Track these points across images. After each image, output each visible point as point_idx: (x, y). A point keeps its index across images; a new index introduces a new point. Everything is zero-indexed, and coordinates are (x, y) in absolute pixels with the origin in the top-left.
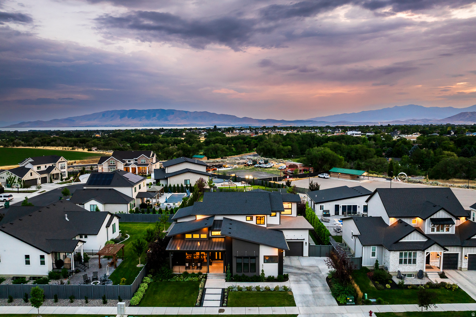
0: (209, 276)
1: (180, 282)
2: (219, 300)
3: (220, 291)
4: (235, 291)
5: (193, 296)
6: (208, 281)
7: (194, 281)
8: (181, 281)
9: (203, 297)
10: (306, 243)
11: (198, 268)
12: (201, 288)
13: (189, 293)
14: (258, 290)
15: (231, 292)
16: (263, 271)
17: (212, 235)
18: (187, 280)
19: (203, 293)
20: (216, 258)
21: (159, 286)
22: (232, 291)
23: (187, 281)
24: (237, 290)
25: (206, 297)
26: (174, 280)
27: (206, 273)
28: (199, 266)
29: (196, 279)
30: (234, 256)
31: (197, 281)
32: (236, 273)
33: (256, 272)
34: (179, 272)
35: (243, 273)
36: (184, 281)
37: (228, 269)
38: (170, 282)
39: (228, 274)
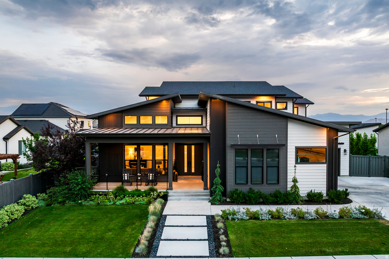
0: (173, 196)
1: (106, 205)
2: (204, 240)
3: (203, 221)
4: (242, 219)
5: (130, 230)
6: (169, 204)
7: (137, 203)
8: (109, 203)
9: (158, 233)
10: (345, 151)
11: (148, 182)
12: (154, 214)
13: (120, 224)
14: (300, 218)
15: (232, 222)
16: (295, 181)
17: (177, 124)
18: (123, 201)
19: (157, 225)
20: (186, 171)
21: (54, 212)
22: (233, 219)
23: (122, 204)
24: (245, 217)
25: (167, 233)
26: (92, 202)
27: (165, 191)
28: (151, 179)
29: (143, 200)
30: (231, 146)
31: (145, 204)
32: (235, 185)
33: (279, 185)
34: (107, 189)
35: (251, 185)
36: (114, 204)
37: (216, 177)
38: (83, 204)
39: (216, 187)
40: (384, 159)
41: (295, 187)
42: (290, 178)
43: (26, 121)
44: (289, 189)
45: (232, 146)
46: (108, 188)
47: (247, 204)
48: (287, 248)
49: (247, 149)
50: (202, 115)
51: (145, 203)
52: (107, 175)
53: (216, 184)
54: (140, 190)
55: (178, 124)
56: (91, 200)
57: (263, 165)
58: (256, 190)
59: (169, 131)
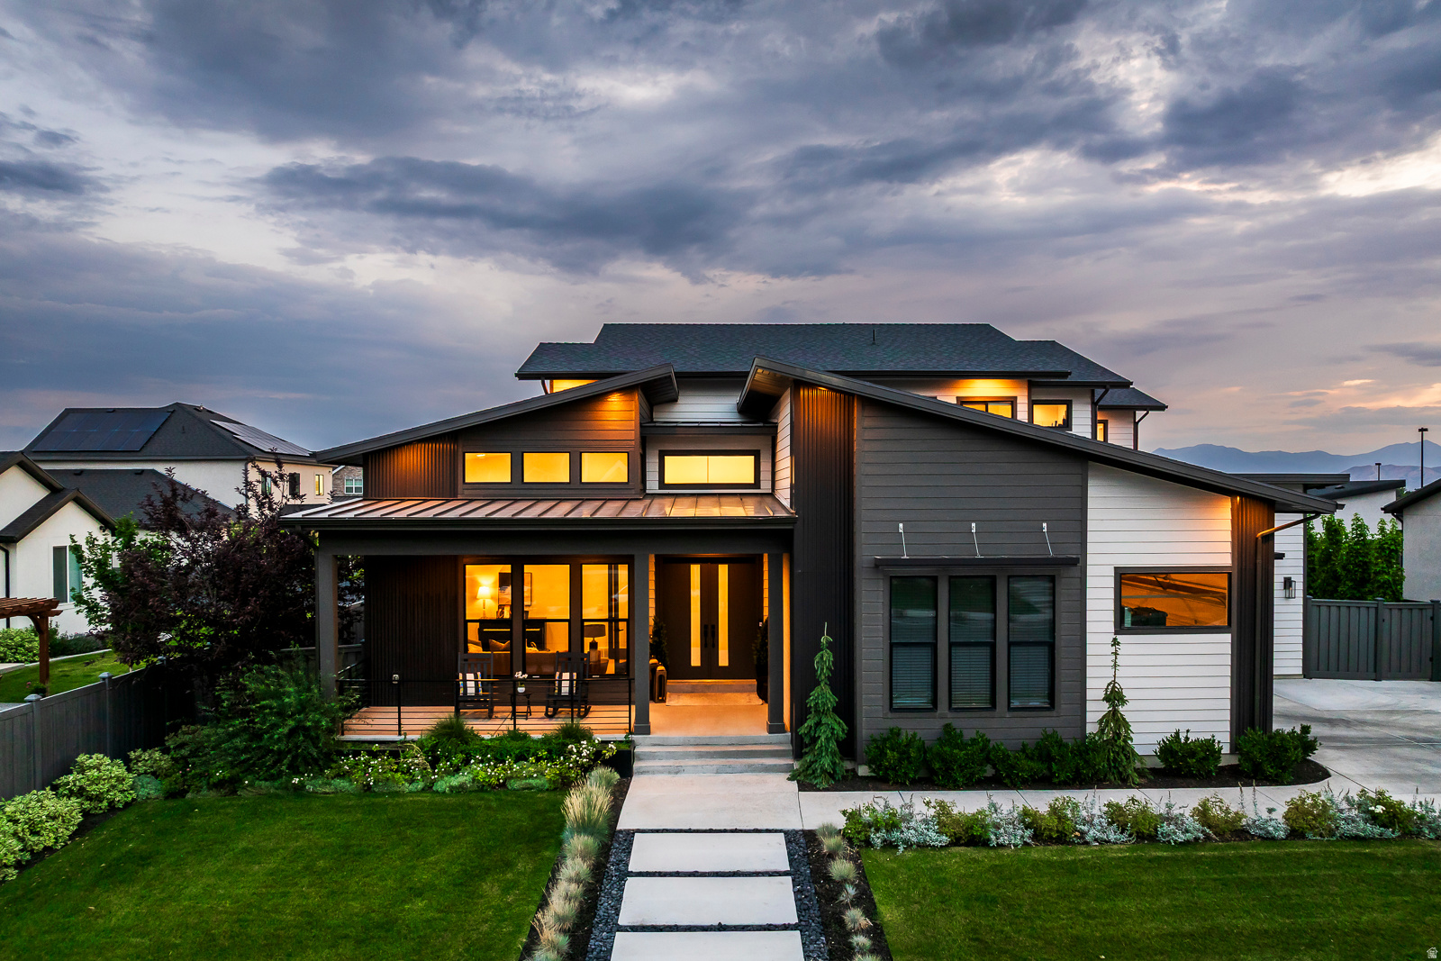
0: (652, 756)
1: (397, 794)
2: (786, 927)
3: (775, 853)
4: (922, 846)
5: (496, 891)
6: (639, 788)
7: (516, 785)
8: (407, 787)
9: (605, 903)
10: (1288, 583)
11: (554, 704)
12: (585, 826)
13: (455, 869)
14: (1141, 837)
15: (885, 858)
16: (1114, 696)
17: (662, 485)
18: (463, 778)
19: (599, 870)
20: (696, 661)
21: (197, 821)
22: (889, 846)
24: (933, 837)
25: (638, 900)
26: (342, 784)
27: (621, 736)
28: (565, 690)
29: (539, 774)
30: (873, 566)
31: (547, 790)
32: (890, 715)
33: (1054, 713)
34: (400, 731)
35: (950, 715)
36: (429, 788)
37: (818, 683)
38: (308, 792)
39: (818, 724)
40: (1430, 613)
41: (1115, 720)
42: (1096, 686)
43: (81, 472)
44: (1091, 728)
45: (878, 565)
46: (403, 728)
47: (937, 785)
48: (1103, 957)
49: (935, 579)
50: (759, 451)
51: (547, 786)
52: (396, 676)
53: (817, 712)
54: (525, 737)
55: (666, 482)
56: (338, 776)
57: (995, 639)
58: (969, 735)
59: (635, 511)
